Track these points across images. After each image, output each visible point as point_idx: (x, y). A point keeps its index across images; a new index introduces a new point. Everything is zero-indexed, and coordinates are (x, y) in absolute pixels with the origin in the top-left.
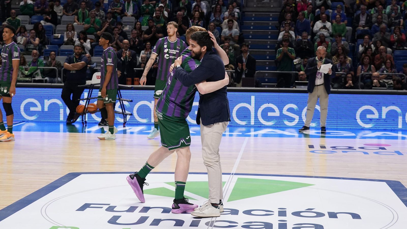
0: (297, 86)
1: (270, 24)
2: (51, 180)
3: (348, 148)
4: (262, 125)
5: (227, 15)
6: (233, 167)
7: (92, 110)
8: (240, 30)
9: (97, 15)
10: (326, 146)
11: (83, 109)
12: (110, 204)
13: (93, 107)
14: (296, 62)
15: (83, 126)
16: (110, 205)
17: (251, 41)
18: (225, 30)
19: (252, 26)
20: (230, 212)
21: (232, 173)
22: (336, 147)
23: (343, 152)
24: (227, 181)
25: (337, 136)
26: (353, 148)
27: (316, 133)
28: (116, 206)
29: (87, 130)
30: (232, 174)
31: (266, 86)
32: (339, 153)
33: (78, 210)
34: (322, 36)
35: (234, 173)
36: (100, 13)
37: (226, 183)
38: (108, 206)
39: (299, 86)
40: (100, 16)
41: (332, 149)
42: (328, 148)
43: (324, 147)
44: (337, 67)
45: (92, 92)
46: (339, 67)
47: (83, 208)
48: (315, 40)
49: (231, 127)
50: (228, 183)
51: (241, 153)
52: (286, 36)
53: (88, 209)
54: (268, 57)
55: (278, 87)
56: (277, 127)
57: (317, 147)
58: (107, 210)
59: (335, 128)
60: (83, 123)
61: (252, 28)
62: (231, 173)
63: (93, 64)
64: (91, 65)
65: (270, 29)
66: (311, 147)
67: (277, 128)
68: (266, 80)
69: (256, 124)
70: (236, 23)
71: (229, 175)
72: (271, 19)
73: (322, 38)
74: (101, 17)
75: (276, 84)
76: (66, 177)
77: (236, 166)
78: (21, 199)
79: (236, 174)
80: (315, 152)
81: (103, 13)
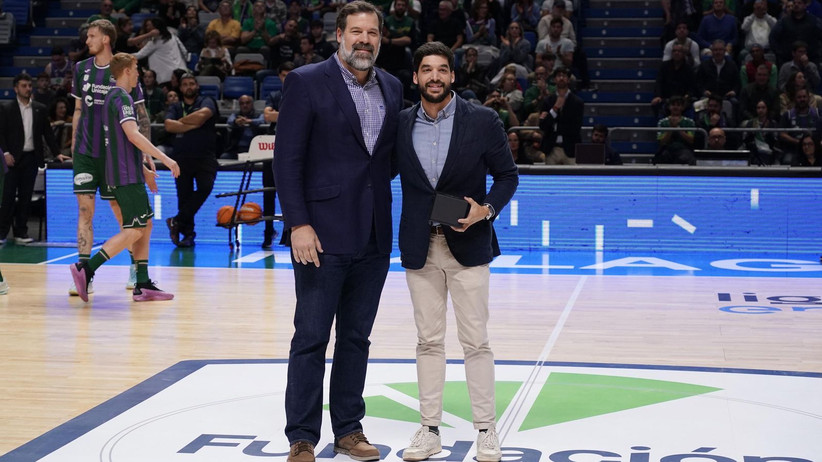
0: (698, 162)
1: (645, 24)
2: (138, 378)
3: (807, 299)
4: (620, 248)
5: (548, 8)
6: (543, 346)
7: (251, 217)
8: (579, 39)
9: (268, 10)
10: (758, 295)
11: (231, 215)
12: (255, 437)
13: (251, 210)
14: (699, 107)
15: (232, 252)
16: (256, 439)
17: (601, 61)
18: (545, 41)
19: (605, 28)
20: (521, 457)
21: (539, 360)
22: (780, 299)
23: (795, 309)
24: (525, 381)
25: (787, 272)
26: (820, 300)
27: (738, 264)
28: (268, 442)
29: (240, 260)
30: (540, 363)
31: (634, 161)
32: (786, 311)
33: (182, 451)
34: (757, 51)
35: (544, 360)
36: (275, 4)
37: (524, 384)
38: (251, 441)
39: (702, 161)
40: (276, 11)
41: (771, 303)
42: (763, 302)
43: (753, 299)
44: (789, 116)
45: (250, 176)
46: (791, 116)
47: (192, 448)
48: (743, 58)
49: (552, 253)
50: (526, 385)
51: (566, 313)
52: (678, 51)
53: (205, 447)
54: (638, 97)
55: (655, 162)
56: (655, 252)
57: (737, 299)
58: (247, 451)
59: (782, 254)
60: (231, 245)
61: (604, 32)
62: (536, 362)
63: (258, 117)
64: (254, 118)
65: (644, 36)
66: (724, 297)
67: (653, 254)
68: (635, 147)
69: (607, 246)
70: (568, 23)
71: (532, 367)
72: (646, 13)
73: (755, 53)
74: (279, 14)
75: (653, 155)
76: (172, 370)
77: (550, 345)
78: (64, 422)
79: (547, 364)
80: (731, 309)
81: (281, 4)
